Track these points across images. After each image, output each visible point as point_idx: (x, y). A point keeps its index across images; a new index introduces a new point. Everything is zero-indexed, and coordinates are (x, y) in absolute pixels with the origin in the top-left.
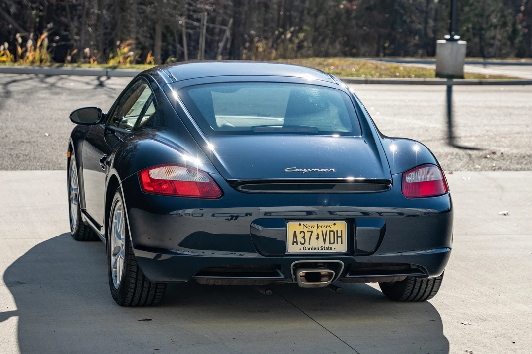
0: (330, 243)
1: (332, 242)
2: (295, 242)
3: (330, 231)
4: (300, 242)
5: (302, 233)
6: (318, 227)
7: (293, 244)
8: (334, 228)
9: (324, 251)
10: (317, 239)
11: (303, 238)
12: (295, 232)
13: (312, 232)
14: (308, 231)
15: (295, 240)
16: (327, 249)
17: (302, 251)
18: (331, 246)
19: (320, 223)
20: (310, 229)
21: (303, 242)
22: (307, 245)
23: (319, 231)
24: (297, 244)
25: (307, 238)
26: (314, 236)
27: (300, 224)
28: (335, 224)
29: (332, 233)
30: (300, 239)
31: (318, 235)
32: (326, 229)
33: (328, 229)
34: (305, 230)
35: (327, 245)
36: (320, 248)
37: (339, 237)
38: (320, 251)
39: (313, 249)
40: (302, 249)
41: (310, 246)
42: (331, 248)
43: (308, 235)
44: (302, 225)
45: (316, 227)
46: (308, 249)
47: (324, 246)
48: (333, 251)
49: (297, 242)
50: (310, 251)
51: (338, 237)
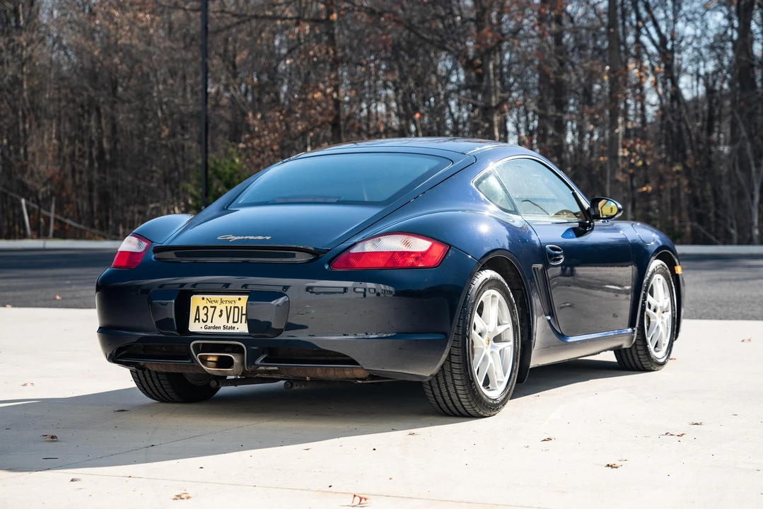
0: (234, 322)
1: (236, 320)
2: (197, 319)
3: (235, 307)
4: (203, 320)
5: (206, 309)
6: (222, 302)
7: (195, 322)
8: (239, 304)
9: (226, 331)
10: (220, 316)
11: (206, 314)
12: (198, 307)
13: (215, 307)
14: (211, 307)
15: (197, 317)
16: (229, 329)
17: (203, 330)
18: (234, 325)
19: (225, 297)
20: (214, 304)
21: (205, 320)
22: (209, 324)
23: (223, 307)
24: (199, 322)
25: (210, 315)
26: (218, 312)
27: (203, 299)
28: (240, 299)
29: (236, 309)
30: (203, 317)
31: (221, 311)
32: (230, 305)
33: (233, 305)
34: (209, 305)
35: (230, 324)
36: (222, 328)
37: (244, 315)
38: (222, 330)
39: (215, 328)
40: (203, 328)
41: (212, 325)
42: (234, 328)
43: (211, 310)
44: (205, 299)
45: (219, 302)
46: (210, 328)
47: (226, 324)
48: (236, 331)
49: (199, 319)
50: (212, 330)
51: (242, 315)
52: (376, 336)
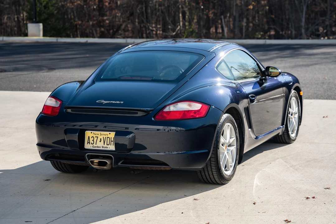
1: (108, 144)
3: (107, 138)
4: (91, 143)
5: (93, 138)
6: (101, 135)
7: (87, 144)
8: (109, 136)
9: (103, 149)
10: (100, 141)
11: (93, 140)
12: (89, 137)
13: (98, 137)
14: (96, 137)
15: (89, 142)
16: (105, 148)
18: (107, 146)
19: (102, 133)
21: (93, 143)
22: (94, 145)
23: (102, 137)
24: (90, 144)
25: (95, 141)
27: (91, 133)
28: (110, 134)
30: (91, 141)
31: (101, 139)
33: (106, 136)
34: (94, 136)
35: (105, 145)
36: (101, 147)
37: (112, 141)
38: (101, 149)
39: (98, 147)
40: (92, 147)
41: (96, 145)
42: (107, 148)
43: (95, 139)
44: (93, 133)
46: (95, 147)
47: (103, 146)
48: (108, 149)
52: (176, 153)
